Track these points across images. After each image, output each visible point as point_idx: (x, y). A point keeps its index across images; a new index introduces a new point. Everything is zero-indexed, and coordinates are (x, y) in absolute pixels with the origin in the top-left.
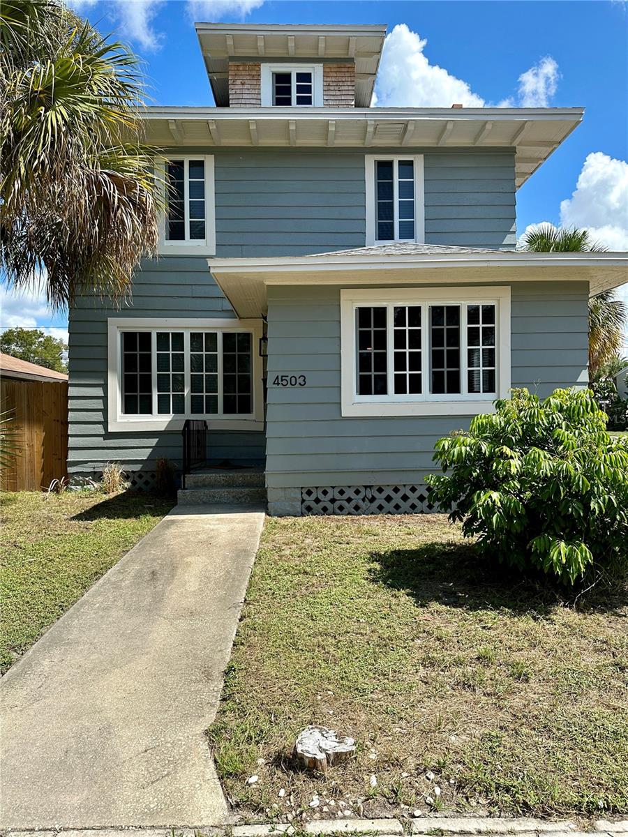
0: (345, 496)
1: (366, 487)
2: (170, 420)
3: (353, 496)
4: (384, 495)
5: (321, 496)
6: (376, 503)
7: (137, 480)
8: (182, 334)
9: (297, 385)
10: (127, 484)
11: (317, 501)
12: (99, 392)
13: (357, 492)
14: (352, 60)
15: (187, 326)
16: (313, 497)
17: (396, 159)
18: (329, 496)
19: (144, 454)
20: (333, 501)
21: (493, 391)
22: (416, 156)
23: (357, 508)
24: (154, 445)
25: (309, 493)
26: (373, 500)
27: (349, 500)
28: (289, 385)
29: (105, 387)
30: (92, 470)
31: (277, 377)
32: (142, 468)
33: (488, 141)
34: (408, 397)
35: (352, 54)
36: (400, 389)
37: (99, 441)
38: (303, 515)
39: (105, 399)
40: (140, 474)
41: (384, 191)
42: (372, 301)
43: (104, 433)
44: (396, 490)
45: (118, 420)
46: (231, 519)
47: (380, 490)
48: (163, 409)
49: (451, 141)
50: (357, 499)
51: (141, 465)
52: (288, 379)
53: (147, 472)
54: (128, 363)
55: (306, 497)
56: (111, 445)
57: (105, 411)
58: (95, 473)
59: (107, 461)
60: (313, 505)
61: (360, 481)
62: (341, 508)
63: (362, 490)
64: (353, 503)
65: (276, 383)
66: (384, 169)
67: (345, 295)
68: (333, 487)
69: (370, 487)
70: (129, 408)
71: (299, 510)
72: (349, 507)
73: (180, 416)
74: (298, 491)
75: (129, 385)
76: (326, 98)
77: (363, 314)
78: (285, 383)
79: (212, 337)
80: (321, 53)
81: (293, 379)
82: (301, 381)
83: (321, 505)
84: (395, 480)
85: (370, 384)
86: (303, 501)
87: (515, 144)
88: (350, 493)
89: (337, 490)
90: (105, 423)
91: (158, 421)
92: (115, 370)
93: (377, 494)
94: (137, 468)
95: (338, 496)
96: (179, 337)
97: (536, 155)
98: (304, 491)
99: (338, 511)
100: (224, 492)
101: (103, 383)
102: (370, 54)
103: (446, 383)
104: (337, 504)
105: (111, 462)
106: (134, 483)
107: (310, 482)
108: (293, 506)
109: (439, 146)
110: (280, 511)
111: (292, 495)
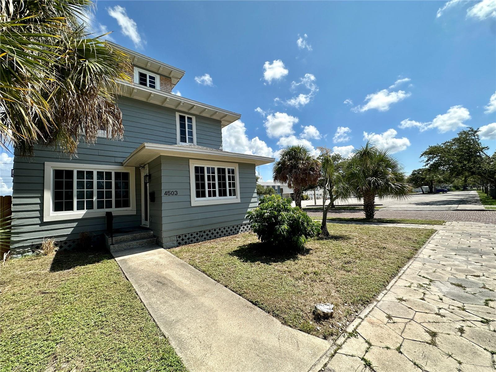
0: (193, 236)
1: (200, 232)
2: (84, 213)
3: (196, 235)
4: (206, 234)
5: (184, 238)
6: (204, 237)
7: (63, 245)
8: (92, 172)
9: (174, 195)
10: (57, 248)
11: (183, 240)
12: (38, 201)
13: (197, 234)
14: (170, 78)
15: (95, 168)
16: (181, 238)
17: (186, 116)
18: (187, 237)
19: (69, 231)
20: (189, 239)
21: (235, 195)
22: (193, 116)
23: (197, 240)
24: (75, 226)
25: (179, 237)
26: (202, 236)
27: (194, 237)
28: (171, 195)
29: (42, 198)
30: (31, 244)
31: (166, 192)
32: (67, 239)
33: (214, 117)
34: (212, 198)
35: (171, 76)
36: (210, 196)
37: (37, 227)
38: (178, 246)
39: (42, 204)
40: (65, 242)
41: (183, 126)
42: (200, 164)
43: (40, 222)
44: (210, 231)
45: (51, 215)
46: (153, 253)
47: (204, 232)
48: (80, 207)
49: (204, 114)
50: (197, 237)
51: (67, 237)
52: (170, 192)
53: (70, 240)
54: (57, 185)
55: (178, 239)
56: (45, 229)
57: (41, 211)
58: (33, 245)
59: (42, 238)
60: (181, 241)
61: (198, 230)
62: (192, 241)
63: (199, 233)
64: (196, 238)
65: (166, 194)
66: (182, 118)
67: (191, 161)
68: (189, 234)
69: (201, 231)
70: (58, 207)
71: (176, 244)
72: (194, 240)
73: (91, 211)
74: (175, 237)
75: (57, 197)
76: (161, 88)
77: (197, 168)
78: (169, 194)
79: (109, 174)
80: (159, 72)
81: (172, 192)
82: (175, 193)
83: (184, 241)
84: (209, 228)
85: (200, 194)
86: (177, 241)
87: (221, 120)
88: (195, 235)
89: (190, 234)
90: (41, 218)
91: (77, 214)
92: (49, 189)
93: (204, 234)
94: (64, 239)
95: (190, 237)
96: (90, 174)
97: (225, 124)
98: (178, 237)
99: (190, 242)
100: (134, 243)
101: (40, 196)
102: (177, 78)
103: (223, 193)
104: (190, 240)
105: (46, 238)
106: (61, 247)
107: (180, 233)
108: (173, 243)
109: (200, 115)
110: (168, 246)
111: (173, 239)
